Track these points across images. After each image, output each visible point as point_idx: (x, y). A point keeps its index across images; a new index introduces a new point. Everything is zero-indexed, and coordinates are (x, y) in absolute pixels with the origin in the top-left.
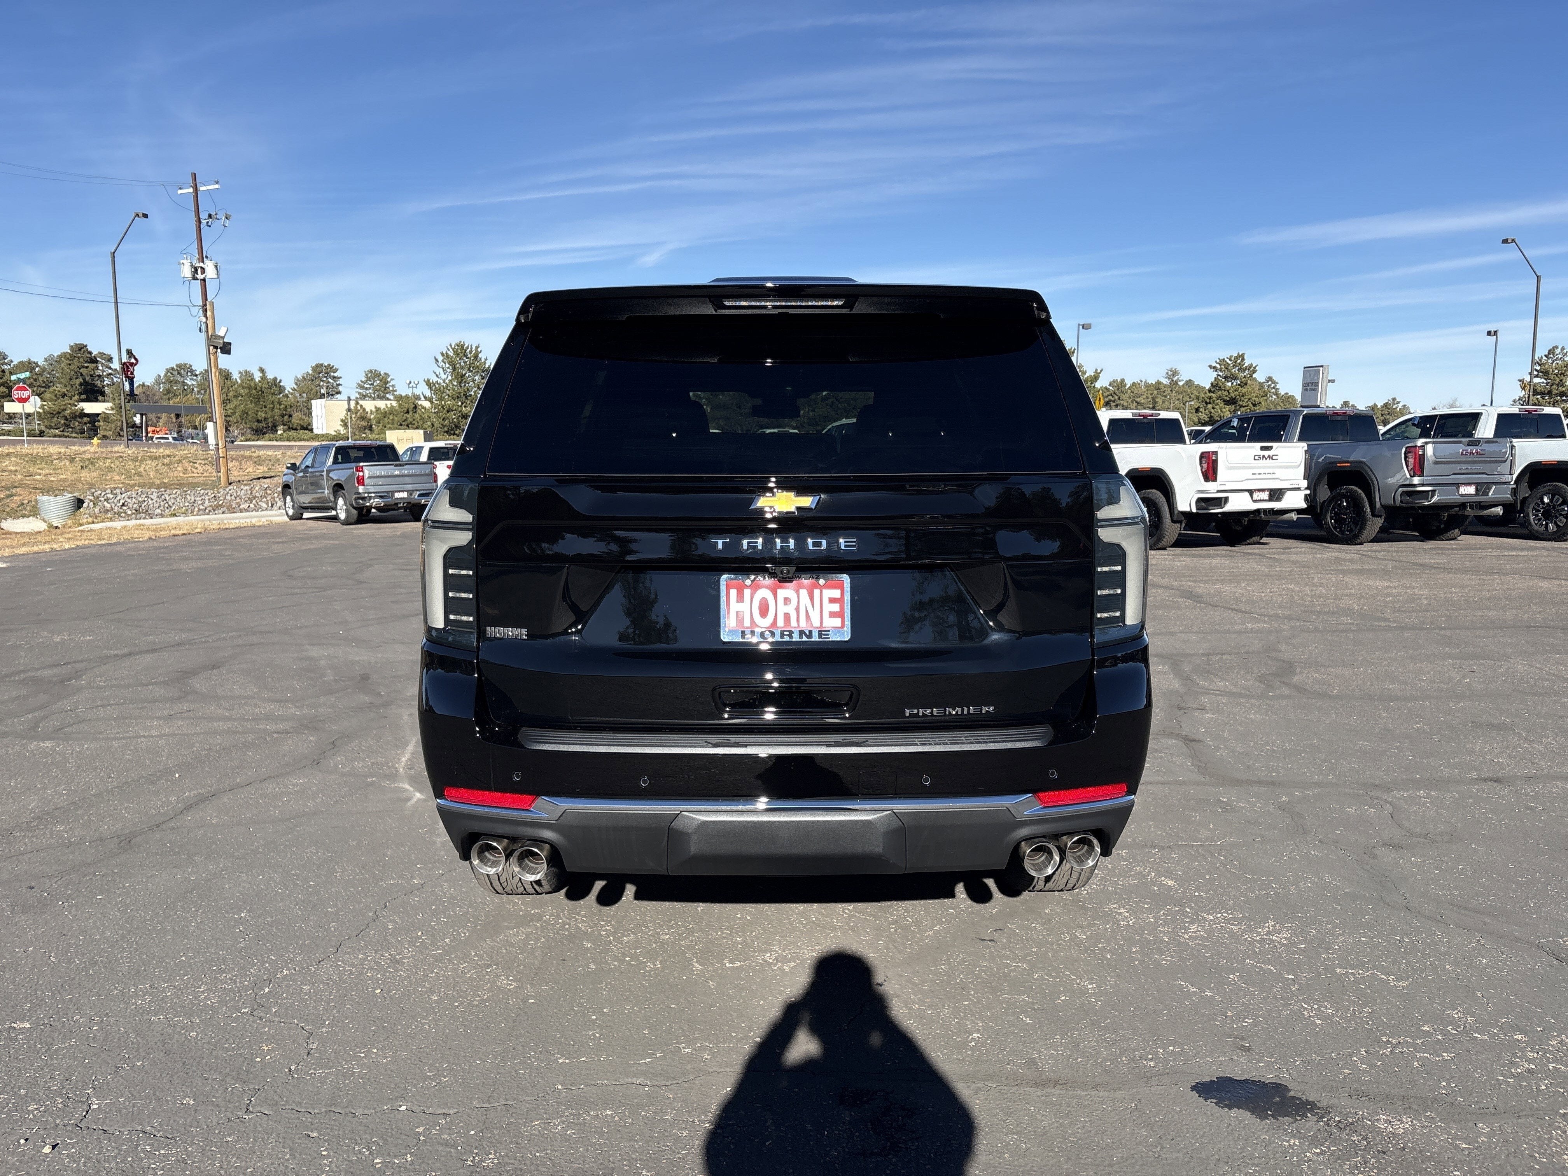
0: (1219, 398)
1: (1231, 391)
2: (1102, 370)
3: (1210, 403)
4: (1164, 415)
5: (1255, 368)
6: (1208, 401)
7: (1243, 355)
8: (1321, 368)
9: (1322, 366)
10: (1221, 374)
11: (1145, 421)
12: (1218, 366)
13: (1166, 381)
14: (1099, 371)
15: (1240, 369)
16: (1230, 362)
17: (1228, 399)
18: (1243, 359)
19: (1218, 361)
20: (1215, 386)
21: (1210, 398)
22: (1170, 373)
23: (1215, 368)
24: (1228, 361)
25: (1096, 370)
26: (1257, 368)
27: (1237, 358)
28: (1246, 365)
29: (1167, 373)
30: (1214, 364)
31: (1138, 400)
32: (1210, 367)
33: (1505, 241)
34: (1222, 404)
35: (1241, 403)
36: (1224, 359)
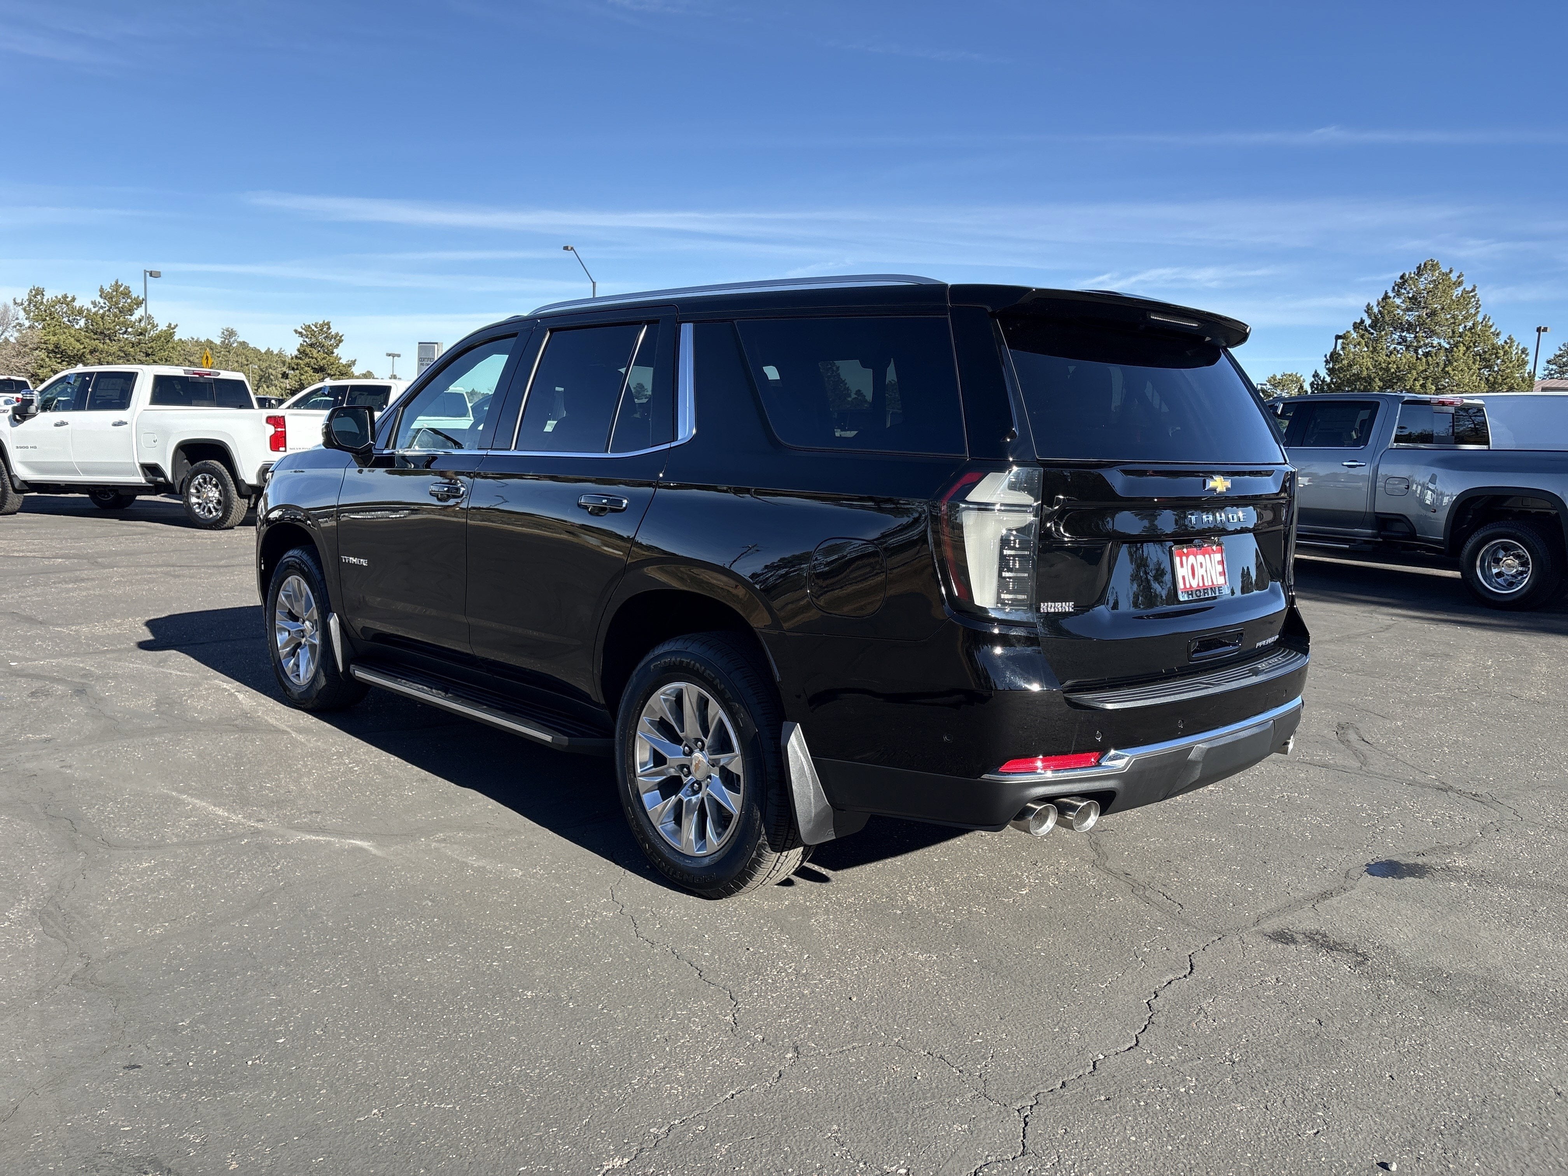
0: (308, 365)
1: (319, 359)
2: (177, 325)
3: (297, 369)
4: (225, 375)
5: (341, 337)
6: (295, 367)
7: (328, 324)
8: (436, 345)
9: (437, 343)
10: (307, 340)
11: (201, 380)
12: (304, 331)
13: (218, 341)
14: (172, 326)
15: (326, 337)
16: (315, 329)
17: (317, 367)
18: (329, 328)
19: (304, 327)
20: (302, 352)
21: (297, 364)
22: (226, 333)
23: (300, 333)
24: (313, 327)
25: (170, 324)
26: (343, 338)
27: (322, 326)
28: (333, 333)
29: (223, 333)
30: (300, 330)
31: (191, 359)
32: (296, 331)
33: (566, 248)
34: (311, 372)
35: (329, 372)
36: (309, 326)
